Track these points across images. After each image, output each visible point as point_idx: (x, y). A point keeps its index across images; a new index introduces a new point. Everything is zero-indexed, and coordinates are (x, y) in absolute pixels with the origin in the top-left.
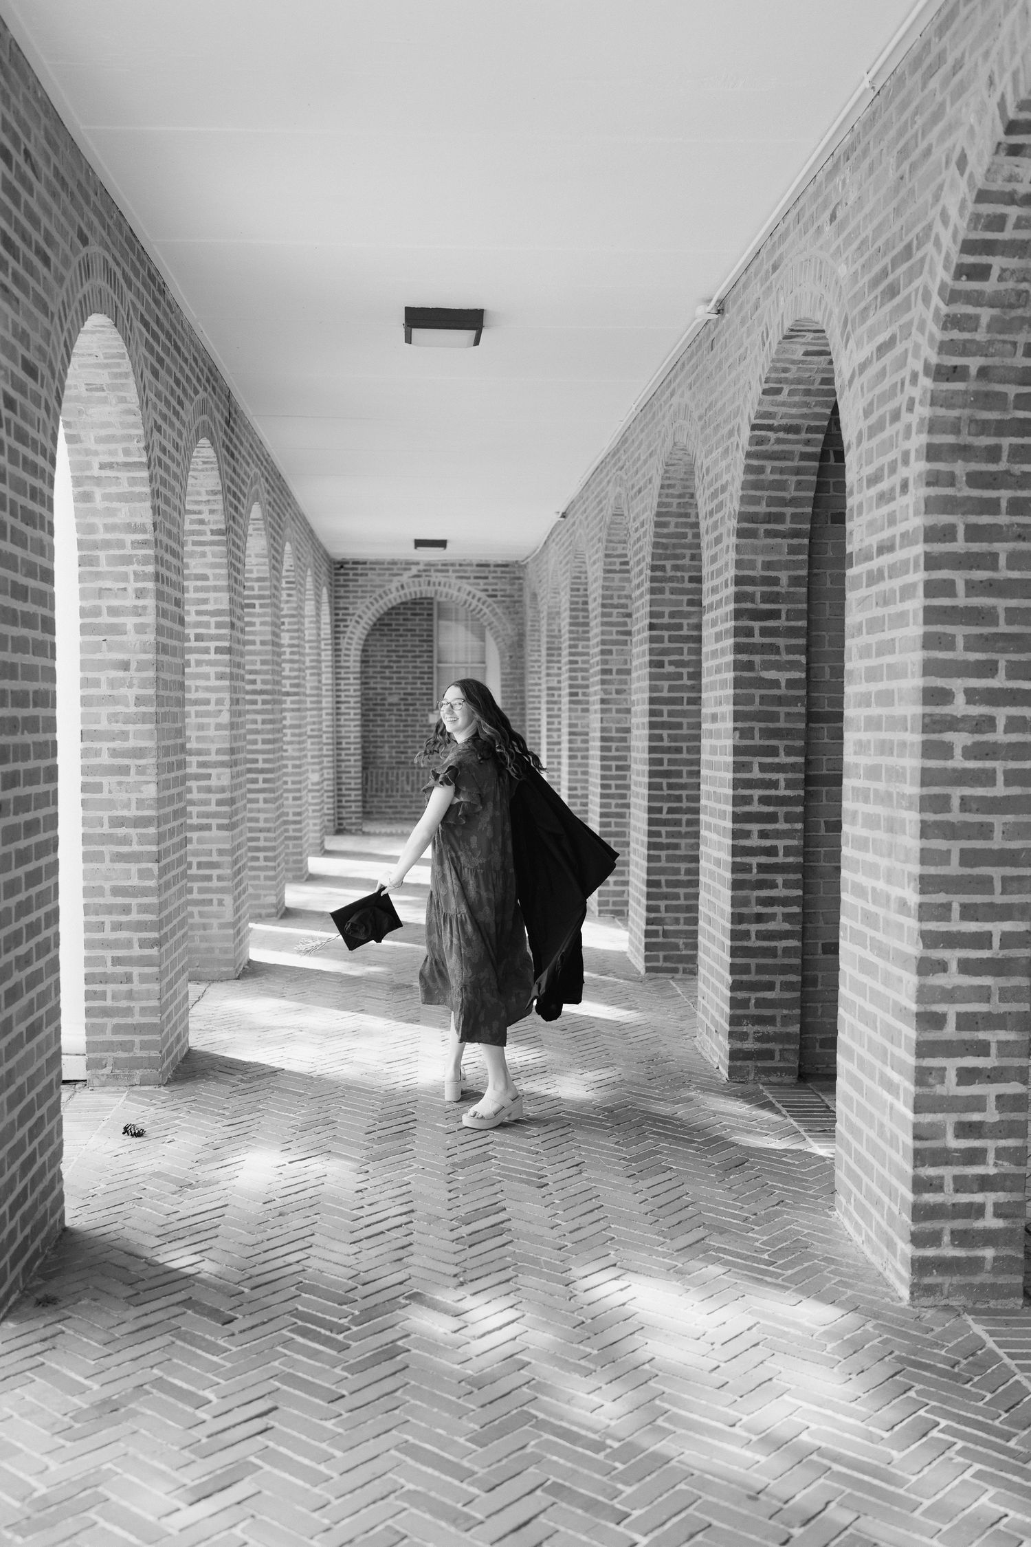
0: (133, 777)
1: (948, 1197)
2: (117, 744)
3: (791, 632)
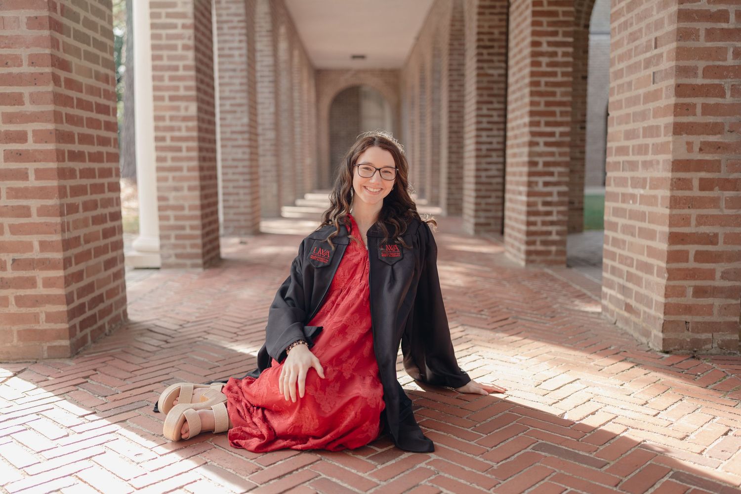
0: (238, 115)
1: (539, 228)
2: (233, 102)
3: (500, 54)
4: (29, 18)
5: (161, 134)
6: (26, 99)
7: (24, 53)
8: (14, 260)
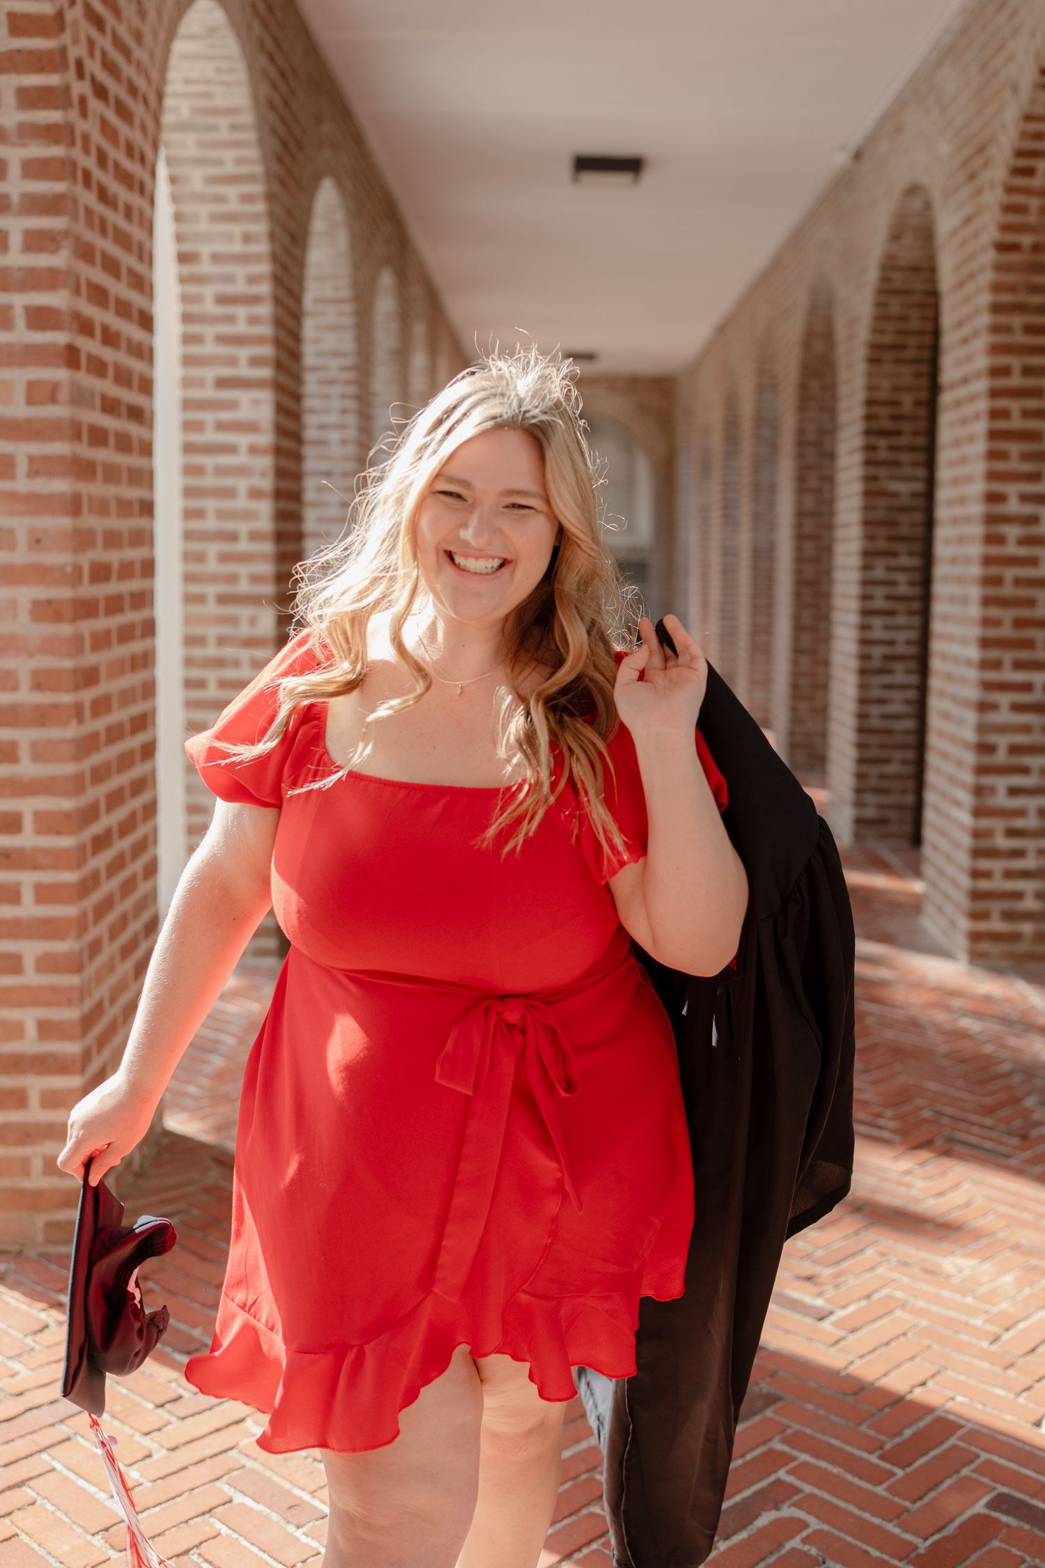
4: (36, 604)
5: (196, 673)
6: (24, 752)
7: (22, 666)
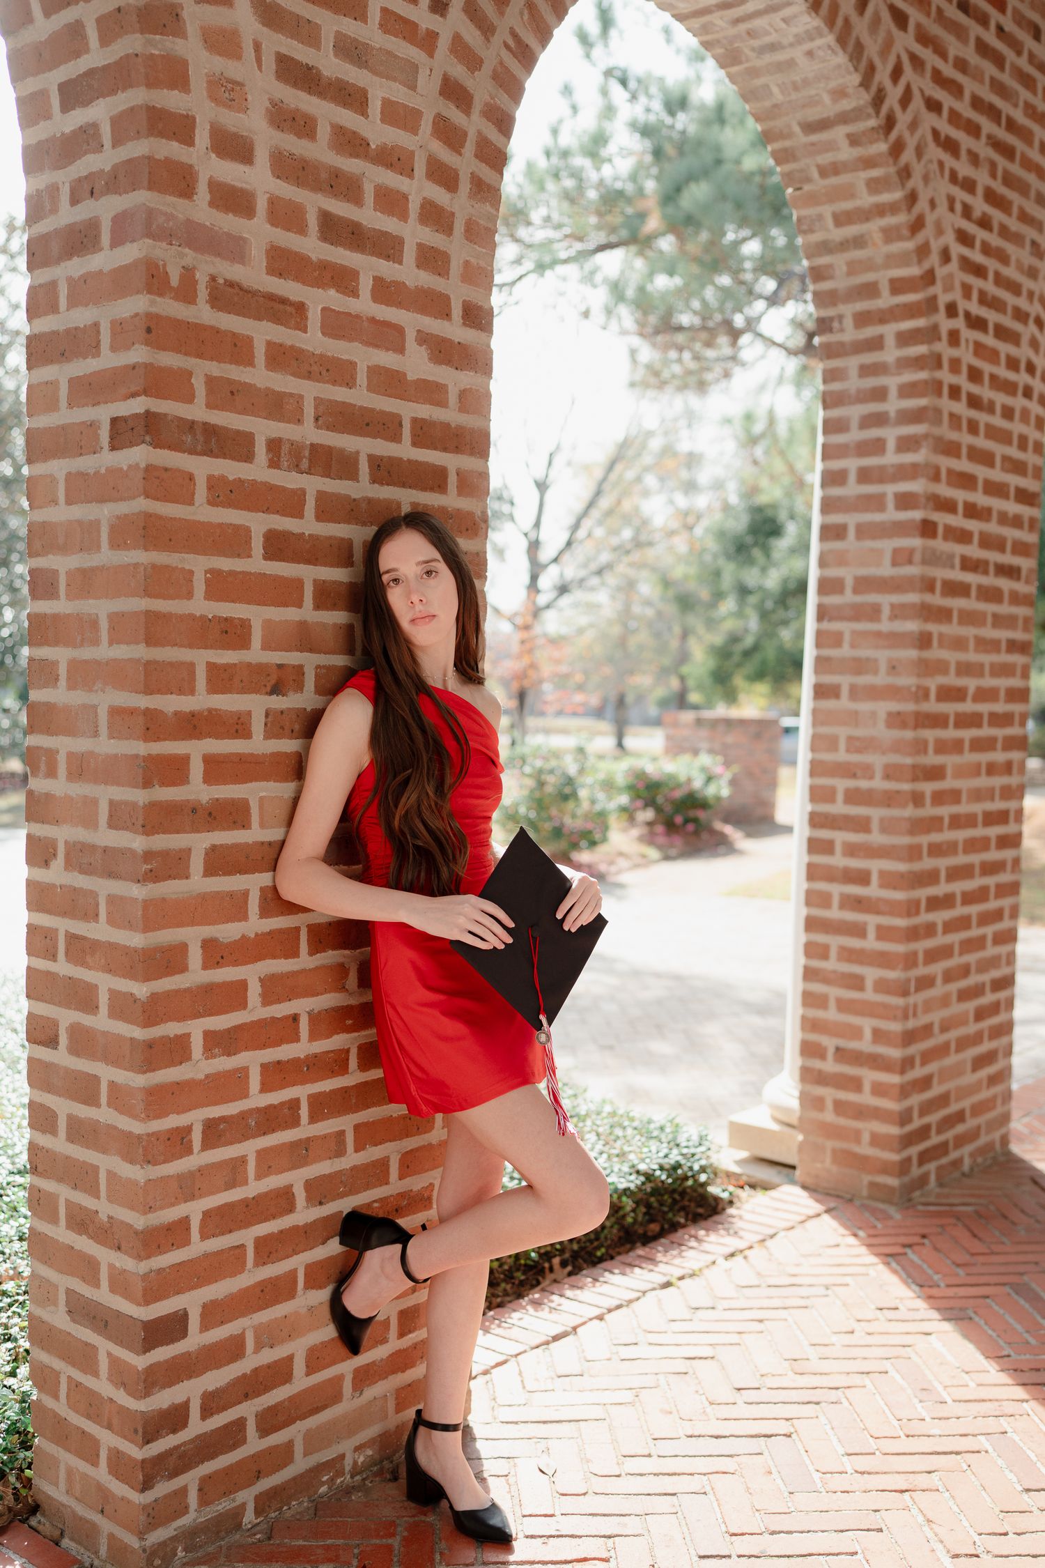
8: (838, 1049)
